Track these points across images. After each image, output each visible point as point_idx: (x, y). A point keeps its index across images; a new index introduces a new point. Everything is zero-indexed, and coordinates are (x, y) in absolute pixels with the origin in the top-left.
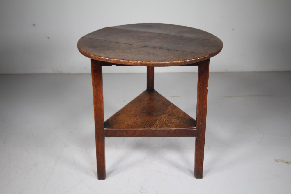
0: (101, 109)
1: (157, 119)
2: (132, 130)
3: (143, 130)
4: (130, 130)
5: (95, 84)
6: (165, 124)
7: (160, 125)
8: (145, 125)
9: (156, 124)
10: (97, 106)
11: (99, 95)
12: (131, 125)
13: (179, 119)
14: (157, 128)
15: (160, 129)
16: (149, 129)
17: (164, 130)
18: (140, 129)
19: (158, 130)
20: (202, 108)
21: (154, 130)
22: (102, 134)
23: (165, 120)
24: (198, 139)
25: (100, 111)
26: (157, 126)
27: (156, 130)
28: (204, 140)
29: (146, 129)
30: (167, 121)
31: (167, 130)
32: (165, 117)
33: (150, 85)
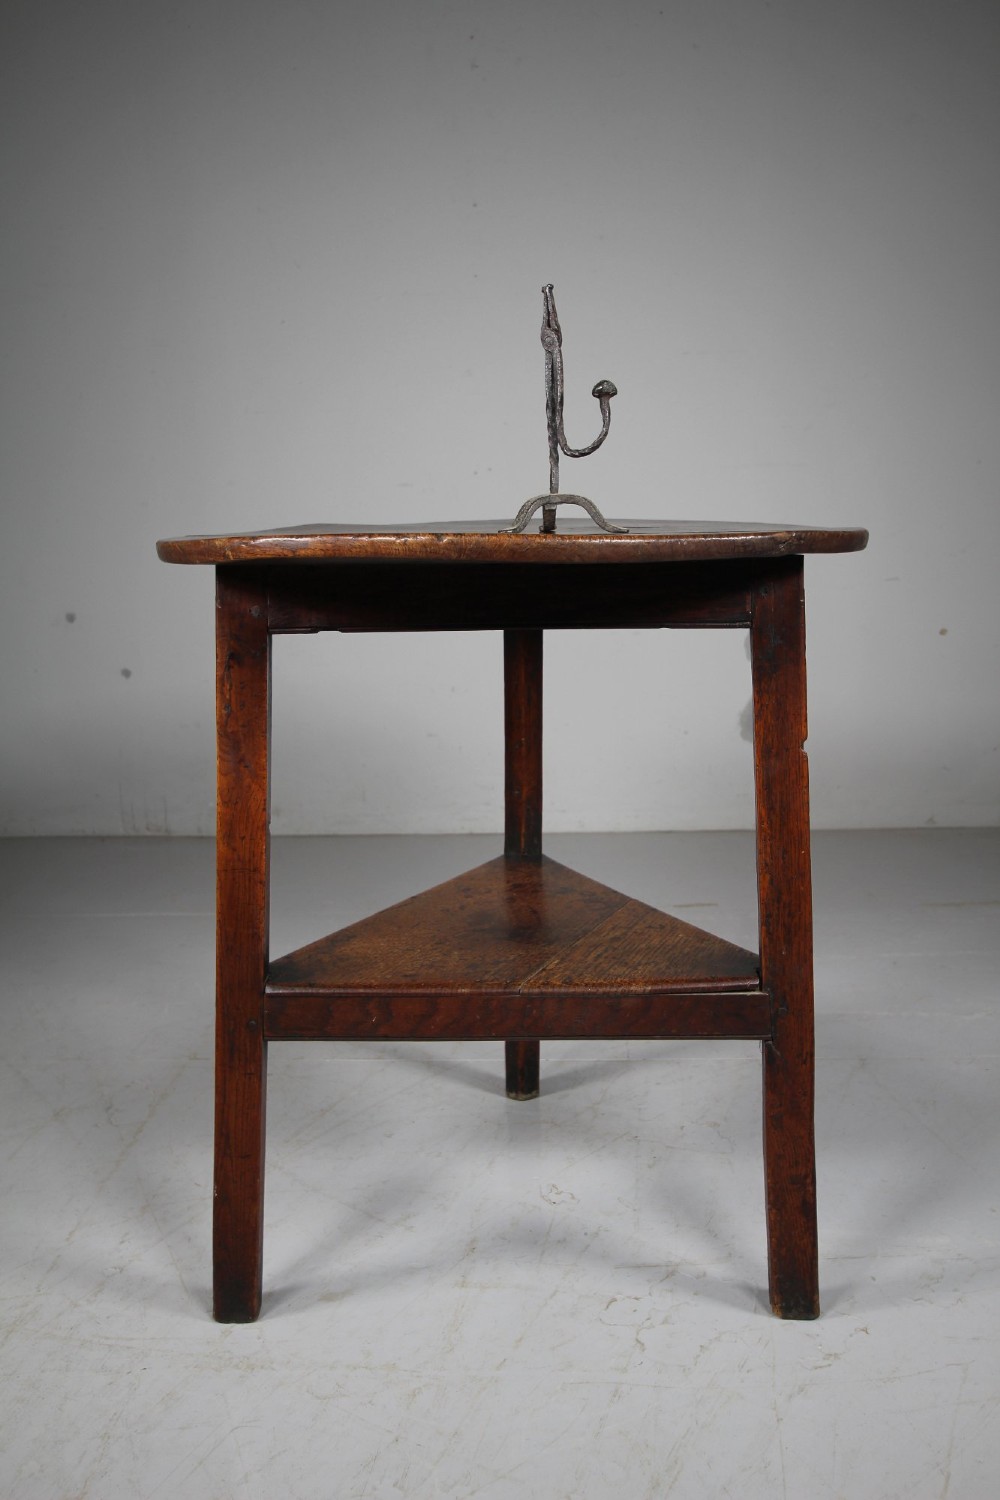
0: (256, 870)
1: (555, 953)
2: (416, 996)
3: (471, 994)
4: (403, 996)
5: (229, 730)
6: (589, 970)
7: (567, 973)
8: (487, 972)
9: (544, 970)
10: (234, 850)
11: (250, 787)
12: (413, 972)
13: (667, 953)
14: (548, 984)
15: (563, 990)
16: (507, 990)
17: (589, 993)
18: (459, 991)
19: (552, 994)
20: (783, 858)
21: (532, 994)
22: (253, 1022)
23: (593, 955)
24: (778, 1053)
25: (250, 881)
26: (548, 978)
27: (542, 993)
28: (809, 1059)
29: (489, 990)
30: (606, 957)
31: (604, 993)
32: (596, 946)
33: (523, 831)
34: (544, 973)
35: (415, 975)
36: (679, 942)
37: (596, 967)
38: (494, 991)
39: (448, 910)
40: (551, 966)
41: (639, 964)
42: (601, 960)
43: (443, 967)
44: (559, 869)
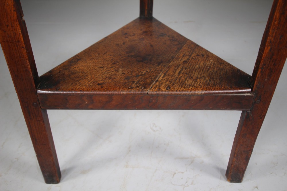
0: (19, 42)
1: (161, 71)
2: (103, 94)
3: (127, 94)
4: (98, 94)
6: (177, 81)
7: (168, 83)
8: (133, 82)
9: (157, 81)
12: (102, 82)
13: (208, 71)
14: (160, 90)
15: (166, 93)
16: (142, 93)
17: (178, 94)
18: (122, 93)
19: (162, 94)
20: (280, 39)
21: (153, 94)
22: (35, 104)
23: (177, 72)
24: (251, 115)
25: (17, 47)
26: (160, 86)
27: (157, 94)
28: (263, 118)
29: (134, 92)
30: (183, 73)
31: (184, 94)
32: (178, 66)
33: (146, 8)
34: (158, 83)
35: (103, 84)
36: (211, 64)
37: (180, 79)
38: (137, 93)
39: (118, 45)
40: (161, 78)
41: (197, 78)
42: (181, 75)
43: (115, 78)
44: (159, 24)
